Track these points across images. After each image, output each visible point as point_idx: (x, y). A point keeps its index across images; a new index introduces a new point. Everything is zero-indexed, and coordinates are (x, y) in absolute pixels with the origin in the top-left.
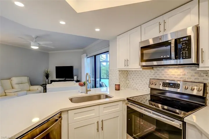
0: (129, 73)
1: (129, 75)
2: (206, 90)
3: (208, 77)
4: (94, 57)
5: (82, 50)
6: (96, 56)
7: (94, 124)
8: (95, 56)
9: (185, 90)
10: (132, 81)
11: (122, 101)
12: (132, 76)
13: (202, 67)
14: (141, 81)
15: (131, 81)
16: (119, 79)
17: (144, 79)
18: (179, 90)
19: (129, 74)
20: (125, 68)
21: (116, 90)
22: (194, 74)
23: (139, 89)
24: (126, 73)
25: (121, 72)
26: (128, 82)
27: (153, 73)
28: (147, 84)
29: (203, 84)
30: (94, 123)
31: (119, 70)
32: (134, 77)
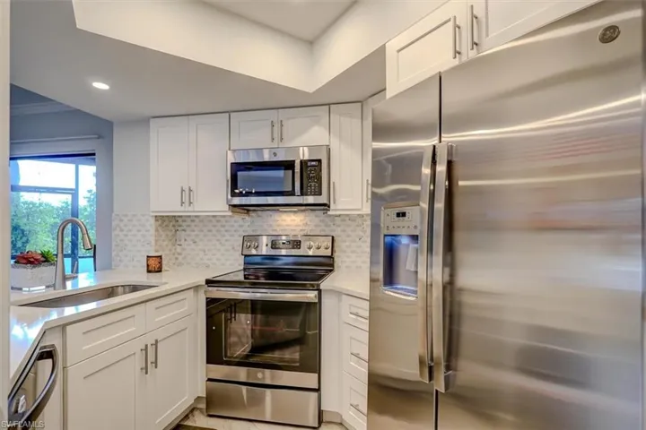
0: (180, 226)
1: (184, 230)
3: (336, 228)
7: (133, 357)
9: (309, 250)
10: (193, 246)
11: (192, 290)
12: (193, 233)
13: (336, 210)
14: (217, 243)
15: (189, 245)
16: (156, 241)
17: (228, 237)
18: (300, 252)
19: (179, 228)
20: (182, 209)
21: (149, 271)
22: (319, 223)
23: (214, 264)
24: (174, 226)
25: (160, 222)
26: (179, 249)
27: (249, 224)
29: (331, 238)
30: (135, 354)
31: (156, 216)
32: (197, 235)
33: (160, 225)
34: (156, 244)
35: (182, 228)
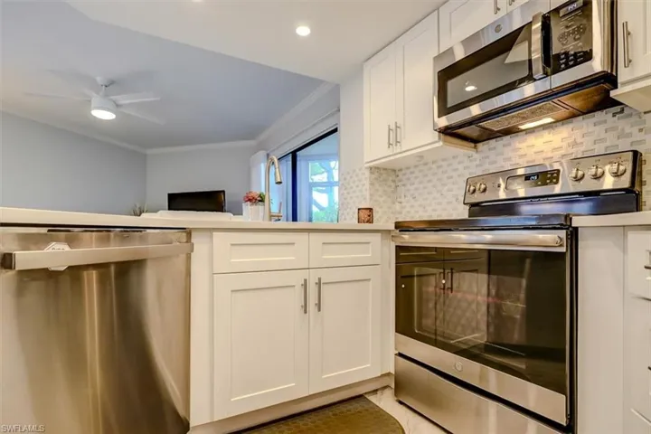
0: (400, 181)
1: (404, 185)
2: (641, 173)
3: (645, 133)
4: (290, 157)
5: (252, 143)
6: (298, 153)
7: (292, 288)
8: (294, 154)
9: (576, 183)
10: (412, 202)
11: (379, 234)
12: (412, 187)
13: (625, 84)
14: (438, 195)
15: (408, 202)
17: (450, 186)
18: (557, 189)
19: (399, 184)
20: (390, 152)
22: (603, 135)
24: (394, 181)
25: (376, 174)
26: (398, 207)
27: (478, 162)
28: (457, 199)
29: (631, 153)
30: (294, 286)
31: (371, 168)
32: (416, 189)
33: (376, 179)
34: (371, 199)
35: (402, 183)
